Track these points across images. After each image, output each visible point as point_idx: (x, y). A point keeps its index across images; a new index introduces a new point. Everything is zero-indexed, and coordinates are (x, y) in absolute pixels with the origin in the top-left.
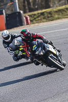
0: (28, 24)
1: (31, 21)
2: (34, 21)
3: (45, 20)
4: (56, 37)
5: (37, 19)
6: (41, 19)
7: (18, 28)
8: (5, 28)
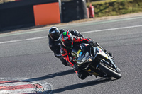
0: (91, 16)
1: (96, 13)
2: (100, 14)
3: (114, 13)
4: (134, 35)
5: (104, 11)
6: (109, 12)
7: (78, 21)
8: (59, 20)
